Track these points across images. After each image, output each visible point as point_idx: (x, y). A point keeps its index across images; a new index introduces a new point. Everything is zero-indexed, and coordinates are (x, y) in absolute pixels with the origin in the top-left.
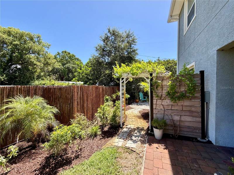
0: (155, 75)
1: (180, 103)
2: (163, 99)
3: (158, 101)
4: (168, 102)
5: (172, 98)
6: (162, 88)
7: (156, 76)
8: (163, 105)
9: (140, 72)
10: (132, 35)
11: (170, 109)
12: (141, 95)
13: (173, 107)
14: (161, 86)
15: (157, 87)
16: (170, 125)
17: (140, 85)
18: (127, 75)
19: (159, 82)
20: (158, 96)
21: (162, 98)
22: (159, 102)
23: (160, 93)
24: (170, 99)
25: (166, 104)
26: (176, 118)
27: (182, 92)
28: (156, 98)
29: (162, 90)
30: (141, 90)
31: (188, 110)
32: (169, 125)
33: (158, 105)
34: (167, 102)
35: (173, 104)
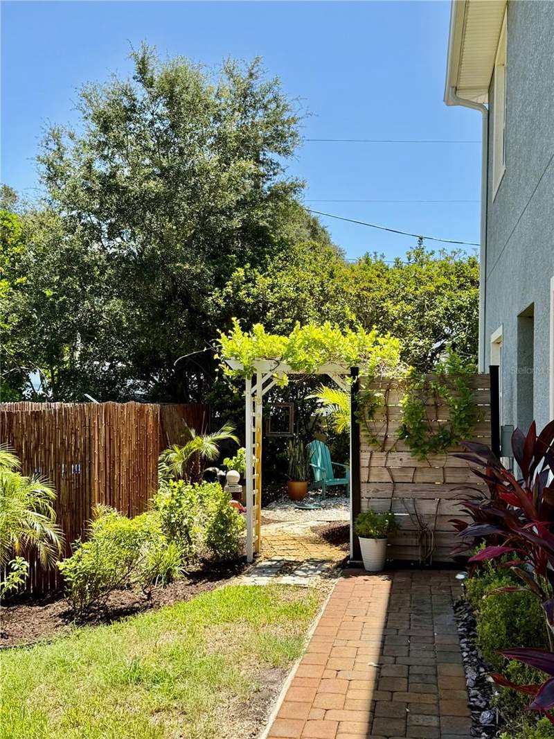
0: (367, 374)
1: (438, 462)
2: (390, 451)
3: (376, 455)
4: (405, 459)
5: (415, 445)
6: (387, 415)
7: (370, 377)
8: (389, 469)
9: (321, 360)
10: (270, 96)
11: (411, 481)
12: (320, 455)
13: (418, 473)
14: (383, 409)
15: (371, 413)
16: (410, 532)
17: (314, 404)
18: (274, 366)
19: (378, 395)
20: (374, 441)
21: (388, 448)
22: (379, 459)
23: (381, 429)
24: (409, 450)
25: (399, 464)
26: (428, 508)
27: (441, 428)
28: (370, 448)
29: (388, 421)
30: (319, 429)
31: (459, 480)
32: (406, 532)
33: (374, 471)
34: (402, 458)
35: (418, 465)
